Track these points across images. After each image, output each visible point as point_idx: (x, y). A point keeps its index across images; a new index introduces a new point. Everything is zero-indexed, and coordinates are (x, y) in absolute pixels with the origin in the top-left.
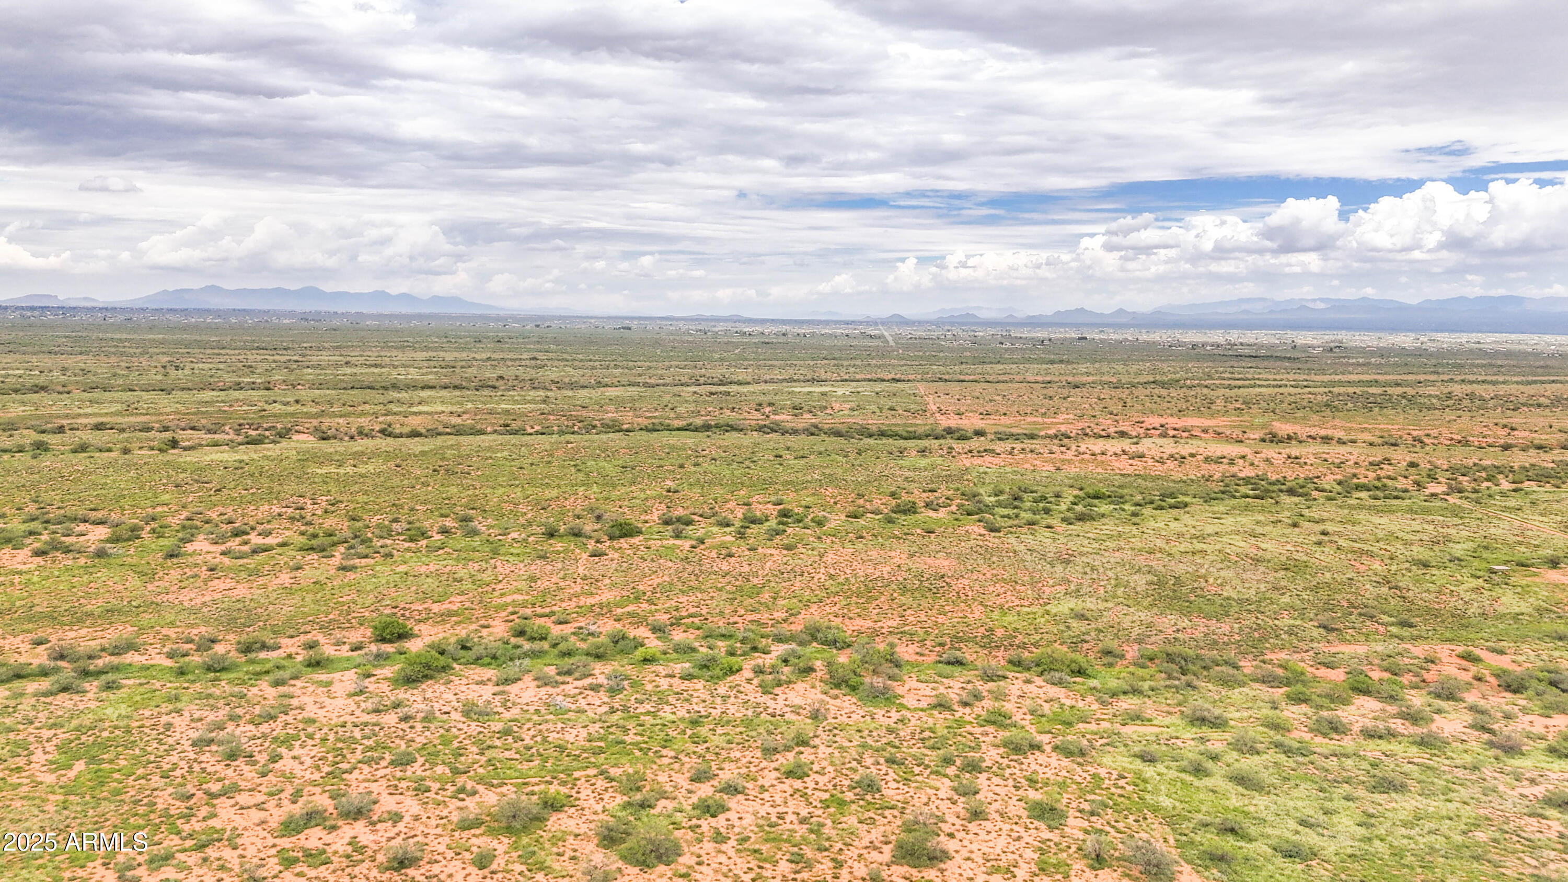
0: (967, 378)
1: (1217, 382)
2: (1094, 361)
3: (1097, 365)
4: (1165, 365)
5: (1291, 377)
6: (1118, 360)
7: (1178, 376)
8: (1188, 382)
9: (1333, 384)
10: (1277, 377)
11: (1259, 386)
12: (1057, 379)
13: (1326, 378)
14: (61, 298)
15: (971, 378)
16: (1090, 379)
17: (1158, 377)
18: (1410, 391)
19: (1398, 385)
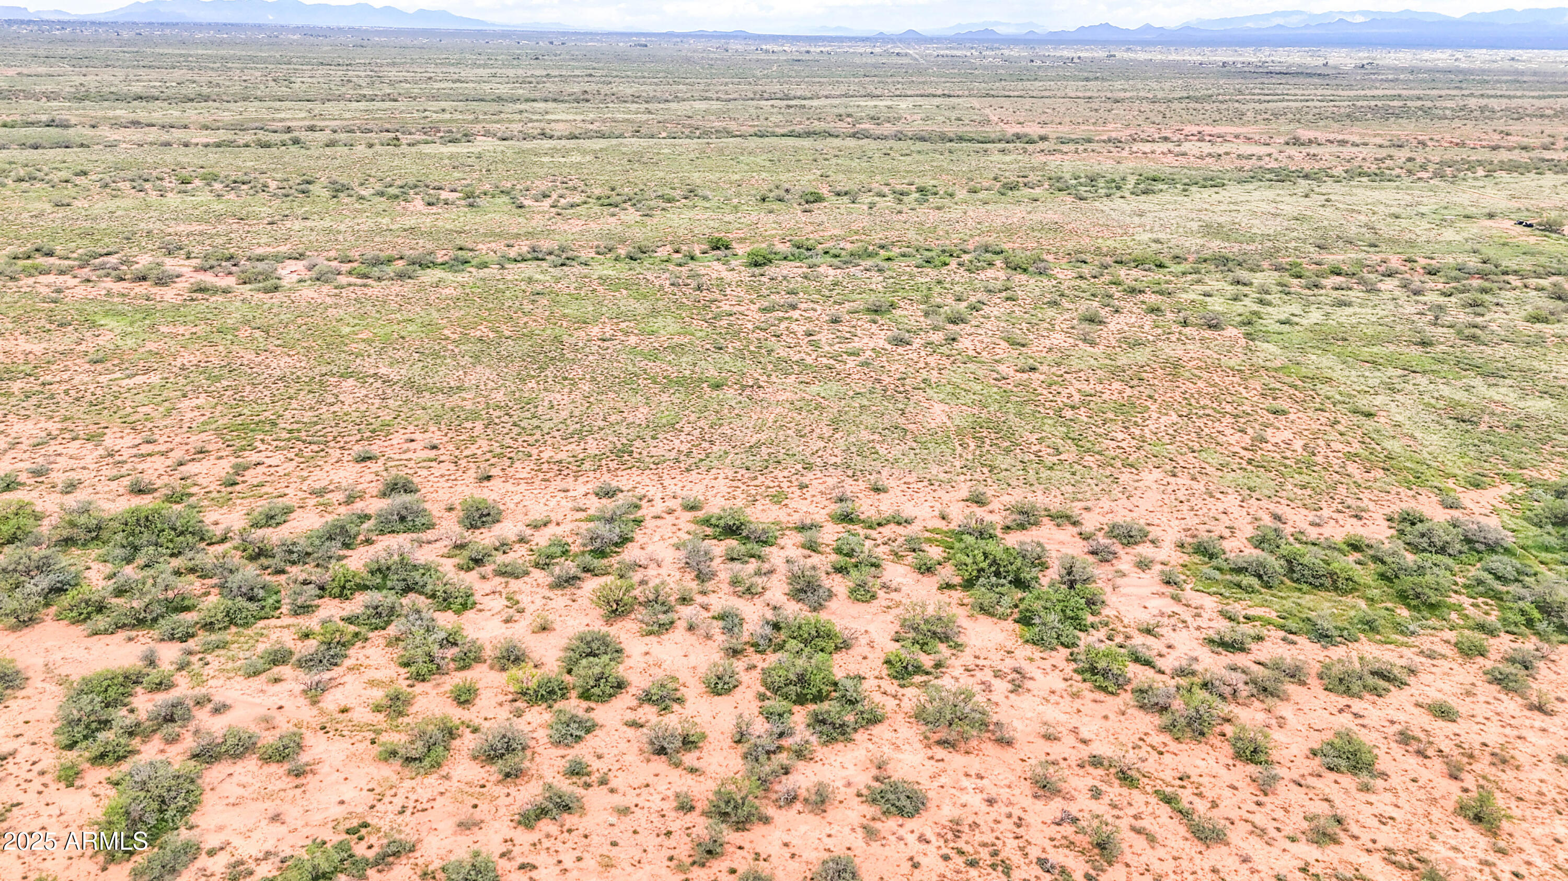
0: (1011, 94)
1: (1248, 97)
2: (1128, 79)
3: (1131, 82)
4: (1197, 82)
5: (1319, 92)
6: (1151, 78)
7: (1210, 92)
8: (1220, 97)
9: (1358, 98)
10: (1305, 92)
11: (1288, 100)
12: (1096, 95)
13: (1352, 93)
14: (31, 10)
15: (1016, 93)
16: (1128, 94)
17: (1191, 93)
18: (1429, 104)
19: (1419, 98)
